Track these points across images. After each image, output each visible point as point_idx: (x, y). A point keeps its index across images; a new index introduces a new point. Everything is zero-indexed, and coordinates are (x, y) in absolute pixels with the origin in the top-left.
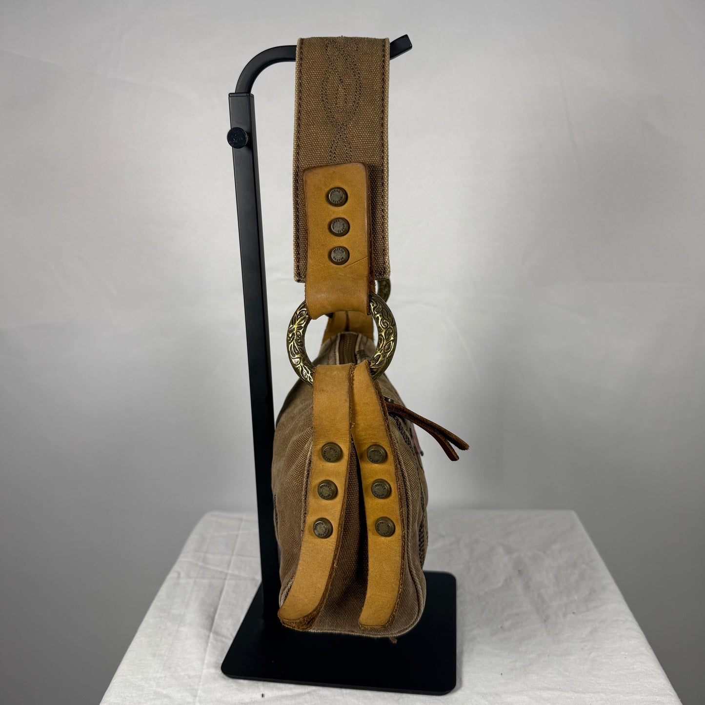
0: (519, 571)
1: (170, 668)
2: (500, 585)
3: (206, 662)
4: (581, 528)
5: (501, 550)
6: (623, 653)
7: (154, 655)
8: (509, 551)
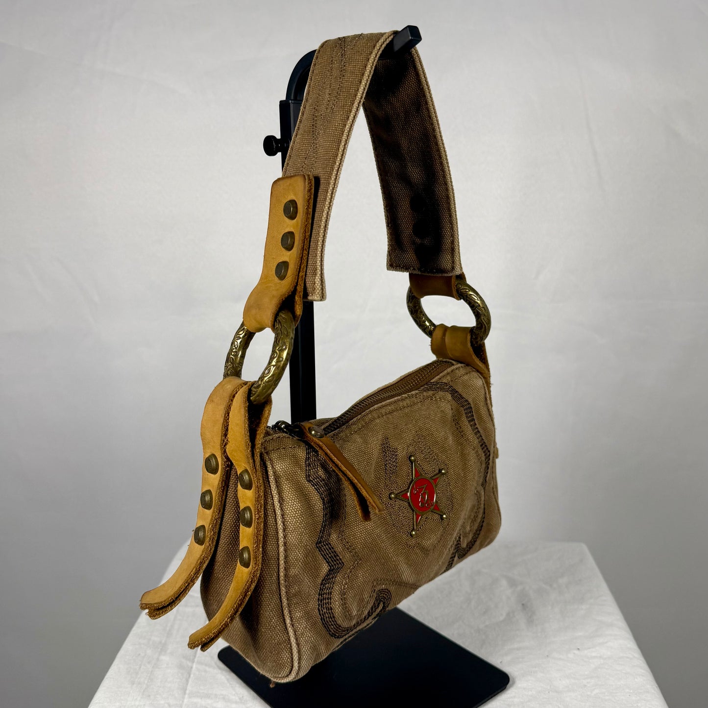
0: (523, 604)
1: (150, 696)
2: (502, 618)
3: (187, 692)
4: (591, 562)
5: (504, 583)
6: (627, 690)
7: (133, 683)
8: (512, 583)
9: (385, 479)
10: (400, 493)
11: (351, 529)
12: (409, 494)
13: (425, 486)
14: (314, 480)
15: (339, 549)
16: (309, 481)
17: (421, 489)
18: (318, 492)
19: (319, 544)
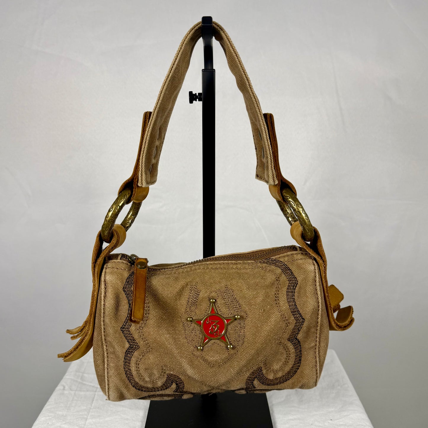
9: (187, 307)
10: (196, 319)
11: (149, 328)
12: (202, 322)
13: (217, 321)
14: (127, 291)
15: (136, 336)
16: (124, 291)
17: (213, 323)
18: (128, 299)
19: (122, 329)
